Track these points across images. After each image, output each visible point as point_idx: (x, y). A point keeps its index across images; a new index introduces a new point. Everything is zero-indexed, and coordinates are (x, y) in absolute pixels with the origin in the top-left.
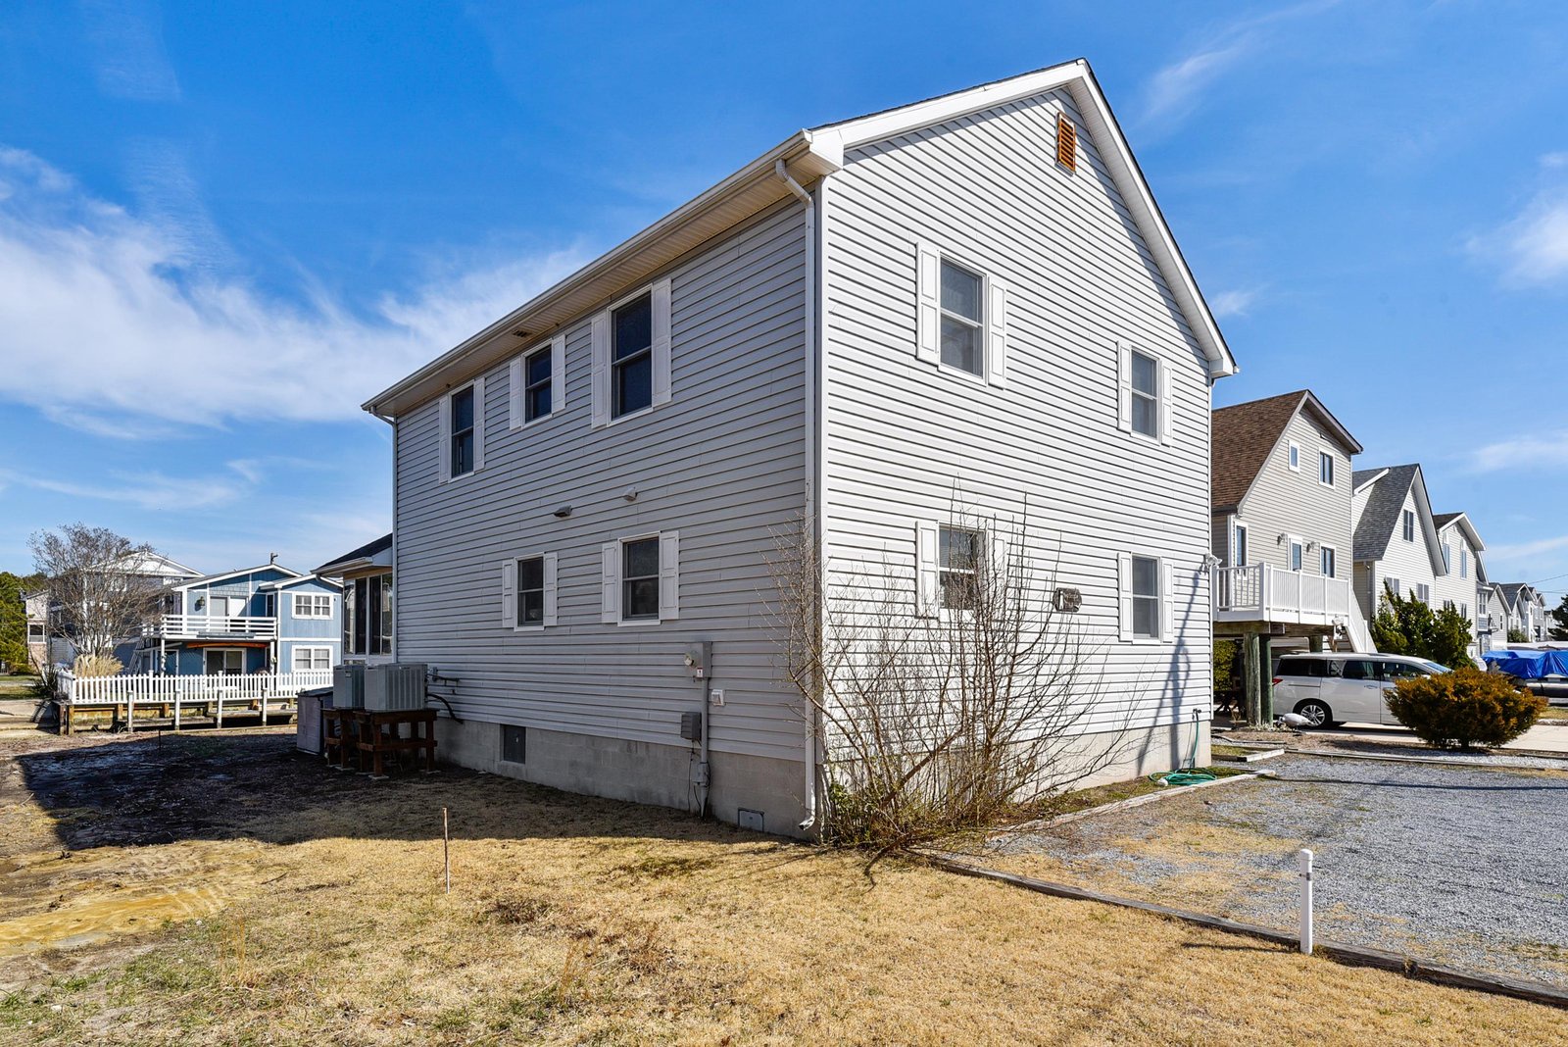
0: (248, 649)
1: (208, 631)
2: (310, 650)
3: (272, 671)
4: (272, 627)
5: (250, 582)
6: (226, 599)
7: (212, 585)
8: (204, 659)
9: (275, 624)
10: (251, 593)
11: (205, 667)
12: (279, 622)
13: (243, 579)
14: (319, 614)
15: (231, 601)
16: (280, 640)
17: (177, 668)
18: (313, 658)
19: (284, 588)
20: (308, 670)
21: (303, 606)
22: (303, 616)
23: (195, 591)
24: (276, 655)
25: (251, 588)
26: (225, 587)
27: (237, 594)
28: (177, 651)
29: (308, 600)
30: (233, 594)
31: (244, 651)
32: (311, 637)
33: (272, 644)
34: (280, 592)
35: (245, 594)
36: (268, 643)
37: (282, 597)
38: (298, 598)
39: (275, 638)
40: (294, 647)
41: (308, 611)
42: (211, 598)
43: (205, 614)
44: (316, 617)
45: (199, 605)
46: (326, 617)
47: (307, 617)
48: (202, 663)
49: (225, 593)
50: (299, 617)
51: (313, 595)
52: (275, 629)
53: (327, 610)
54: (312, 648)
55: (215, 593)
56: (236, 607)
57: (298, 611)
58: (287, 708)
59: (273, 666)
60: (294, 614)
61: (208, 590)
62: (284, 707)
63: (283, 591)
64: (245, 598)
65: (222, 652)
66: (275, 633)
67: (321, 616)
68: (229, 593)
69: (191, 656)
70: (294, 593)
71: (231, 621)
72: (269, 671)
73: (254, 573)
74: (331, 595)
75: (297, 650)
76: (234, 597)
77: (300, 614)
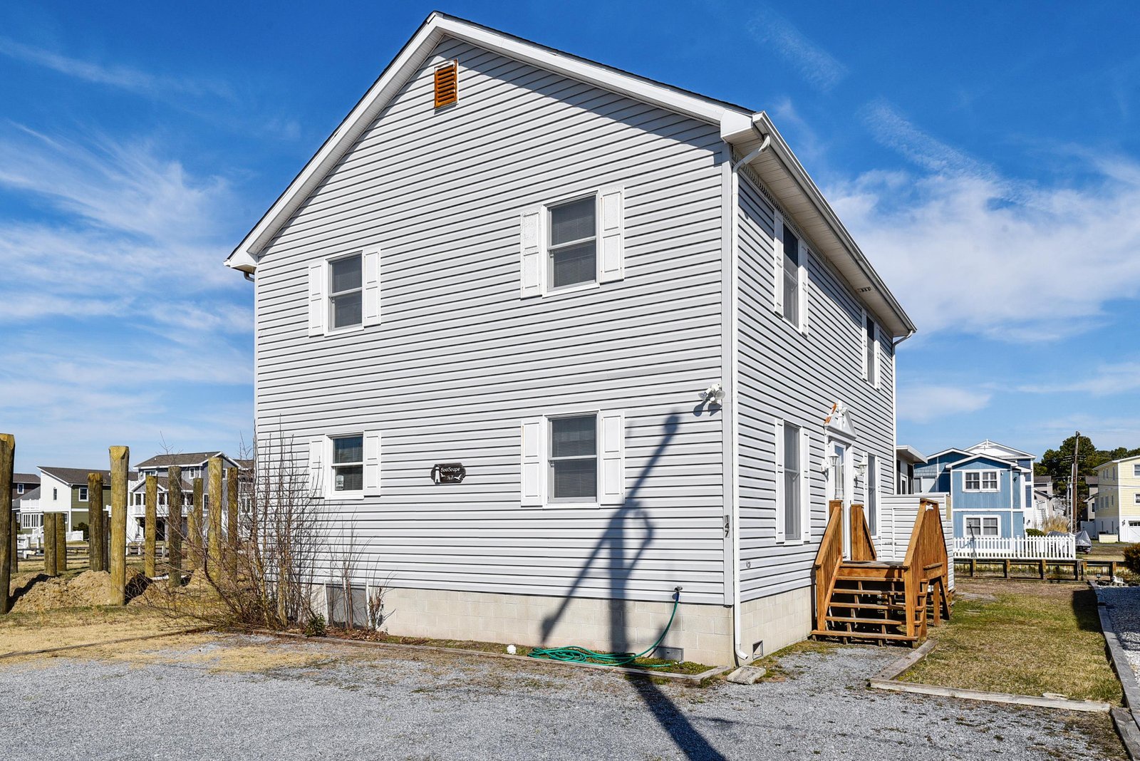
2: (979, 519)
5: (938, 465)
6: (920, 479)
10: (938, 473)
12: (952, 495)
14: (987, 488)
18: (982, 526)
19: (954, 467)
20: (978, 536)
21: (973, 482)
22: (972, 490)
25: (938, 469)
27: (928, 474)
29: (977, 475)
30: (924, 475)
32: (980, 507)
34: (952, 471)
35: (933, 474)
37: (954, 476)
38: (968, 475)
40: (965, 517)
44: (985, 490)
46: (994, 490)
47: (976, 491)
50: (969, 491)
51: (981, 472)
53: (994, 484)
54: (982, 517)
57: (968, 486)
60: (964, 489)
63: (954, 471)
64: (934, 477)
67: (990, 490)
70: (964, 471)
73: (939, 457)
74: (998, 471)
75: (967, 519)
76: (924, 477)
77: (971, 488)
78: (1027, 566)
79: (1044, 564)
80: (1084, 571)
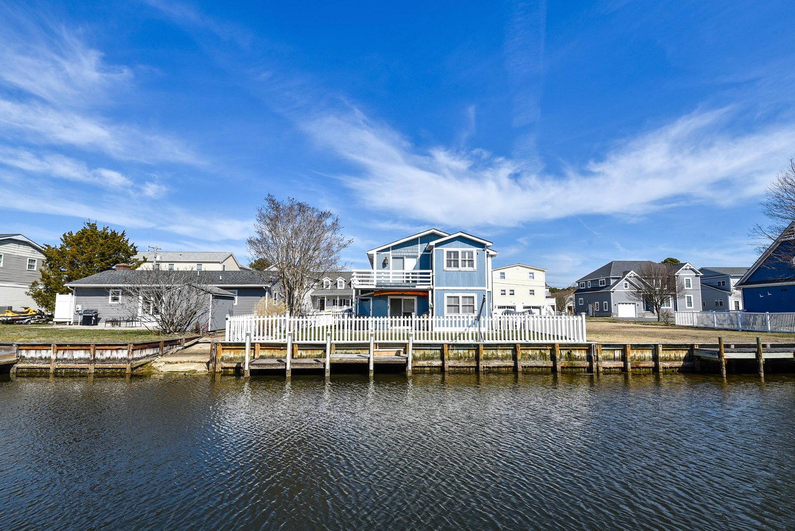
0: (419, 297)
1: (391, 282)
2: (458, 297)
3: (430, 314)
4: (429, 278)
5: (419, 245)
6: (403, 258)
7: (394, 248)
8: (389, 305)
9: (431, 275)
10: (420, 253)
11: (389, 311)
12: (434, 274)
13: (413, 242)
14: (465, 266)
15: (406, 260)
16: (435, 288)
17: (371, 311)
18: (461, 305)
19: (437, 245)
20: (457, 315)
21: (453, 259)
22: (453, 269)
23: (382, 253)
24: (432, 302)
25: (420, 249)
26: (402, 250)
27: (410, 254)
28: (371, 298)
29: (456, 253)
30: (407, 254)
31: (415, 298)
32: (459, 286)
33: (430, 292)
34: (434, 249)
35: (415, 254)
36: (426, 291)
37: (436, 254)
38: (449, 253)
39: (432, 287)
40: (446, 295)
41: (457, 266)
42: (393, 258)
43: (389, 269)
44: (463, 269)
45: (385, 265)
46: (471, 269)
47: (456, 269)
48: (387, 308)
49: (402, 254)
50: (449, 269)
51: (460, 250)
52: (431, 279)
53: (471, 262)
54: (460, 295)
55: (395, 254)
56: (411, 264)
57: (449, 265)
58: (402, 354)
59: (430, 310)
60: (445, 267)
61: (390, 252)
62: (398, 354)
63: (437, 248)
64: (415, 257)
65: (401, 299)
66: (431, 283)
67: (467, 268)
68: (405, 254)
69: (380, 302)
70: (445, 249)
71: (407, 274)
72: (428, 315)
73: (421, 237)
74: (475, 250)
75: (448, 297)
76: (408, 257)
77: (451, 266)
78: (538, 352)
79: (557, 349)
80: (600, 356)
